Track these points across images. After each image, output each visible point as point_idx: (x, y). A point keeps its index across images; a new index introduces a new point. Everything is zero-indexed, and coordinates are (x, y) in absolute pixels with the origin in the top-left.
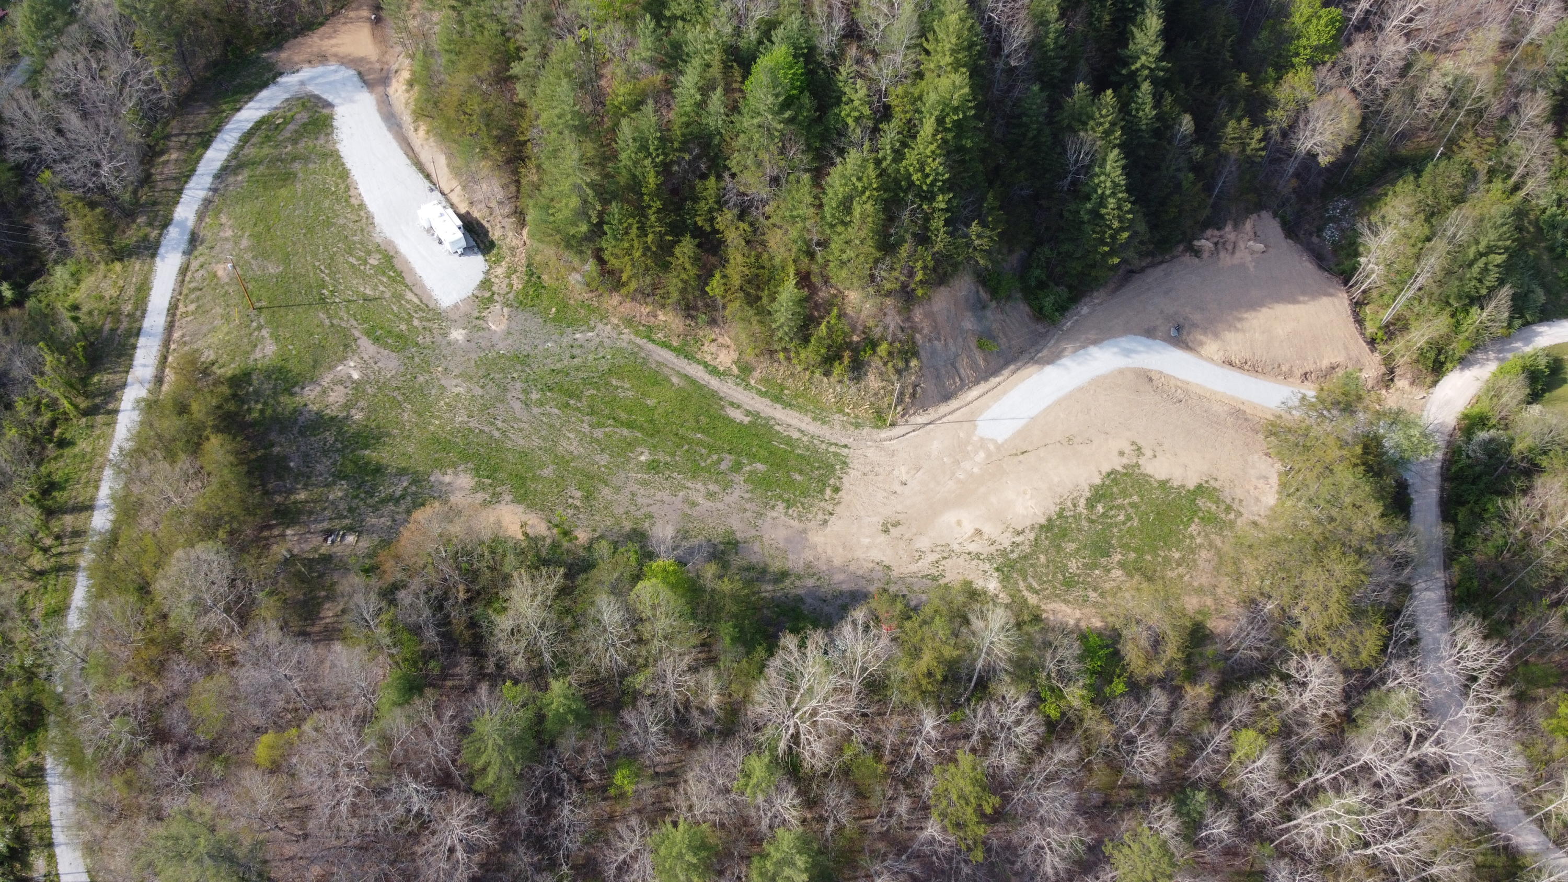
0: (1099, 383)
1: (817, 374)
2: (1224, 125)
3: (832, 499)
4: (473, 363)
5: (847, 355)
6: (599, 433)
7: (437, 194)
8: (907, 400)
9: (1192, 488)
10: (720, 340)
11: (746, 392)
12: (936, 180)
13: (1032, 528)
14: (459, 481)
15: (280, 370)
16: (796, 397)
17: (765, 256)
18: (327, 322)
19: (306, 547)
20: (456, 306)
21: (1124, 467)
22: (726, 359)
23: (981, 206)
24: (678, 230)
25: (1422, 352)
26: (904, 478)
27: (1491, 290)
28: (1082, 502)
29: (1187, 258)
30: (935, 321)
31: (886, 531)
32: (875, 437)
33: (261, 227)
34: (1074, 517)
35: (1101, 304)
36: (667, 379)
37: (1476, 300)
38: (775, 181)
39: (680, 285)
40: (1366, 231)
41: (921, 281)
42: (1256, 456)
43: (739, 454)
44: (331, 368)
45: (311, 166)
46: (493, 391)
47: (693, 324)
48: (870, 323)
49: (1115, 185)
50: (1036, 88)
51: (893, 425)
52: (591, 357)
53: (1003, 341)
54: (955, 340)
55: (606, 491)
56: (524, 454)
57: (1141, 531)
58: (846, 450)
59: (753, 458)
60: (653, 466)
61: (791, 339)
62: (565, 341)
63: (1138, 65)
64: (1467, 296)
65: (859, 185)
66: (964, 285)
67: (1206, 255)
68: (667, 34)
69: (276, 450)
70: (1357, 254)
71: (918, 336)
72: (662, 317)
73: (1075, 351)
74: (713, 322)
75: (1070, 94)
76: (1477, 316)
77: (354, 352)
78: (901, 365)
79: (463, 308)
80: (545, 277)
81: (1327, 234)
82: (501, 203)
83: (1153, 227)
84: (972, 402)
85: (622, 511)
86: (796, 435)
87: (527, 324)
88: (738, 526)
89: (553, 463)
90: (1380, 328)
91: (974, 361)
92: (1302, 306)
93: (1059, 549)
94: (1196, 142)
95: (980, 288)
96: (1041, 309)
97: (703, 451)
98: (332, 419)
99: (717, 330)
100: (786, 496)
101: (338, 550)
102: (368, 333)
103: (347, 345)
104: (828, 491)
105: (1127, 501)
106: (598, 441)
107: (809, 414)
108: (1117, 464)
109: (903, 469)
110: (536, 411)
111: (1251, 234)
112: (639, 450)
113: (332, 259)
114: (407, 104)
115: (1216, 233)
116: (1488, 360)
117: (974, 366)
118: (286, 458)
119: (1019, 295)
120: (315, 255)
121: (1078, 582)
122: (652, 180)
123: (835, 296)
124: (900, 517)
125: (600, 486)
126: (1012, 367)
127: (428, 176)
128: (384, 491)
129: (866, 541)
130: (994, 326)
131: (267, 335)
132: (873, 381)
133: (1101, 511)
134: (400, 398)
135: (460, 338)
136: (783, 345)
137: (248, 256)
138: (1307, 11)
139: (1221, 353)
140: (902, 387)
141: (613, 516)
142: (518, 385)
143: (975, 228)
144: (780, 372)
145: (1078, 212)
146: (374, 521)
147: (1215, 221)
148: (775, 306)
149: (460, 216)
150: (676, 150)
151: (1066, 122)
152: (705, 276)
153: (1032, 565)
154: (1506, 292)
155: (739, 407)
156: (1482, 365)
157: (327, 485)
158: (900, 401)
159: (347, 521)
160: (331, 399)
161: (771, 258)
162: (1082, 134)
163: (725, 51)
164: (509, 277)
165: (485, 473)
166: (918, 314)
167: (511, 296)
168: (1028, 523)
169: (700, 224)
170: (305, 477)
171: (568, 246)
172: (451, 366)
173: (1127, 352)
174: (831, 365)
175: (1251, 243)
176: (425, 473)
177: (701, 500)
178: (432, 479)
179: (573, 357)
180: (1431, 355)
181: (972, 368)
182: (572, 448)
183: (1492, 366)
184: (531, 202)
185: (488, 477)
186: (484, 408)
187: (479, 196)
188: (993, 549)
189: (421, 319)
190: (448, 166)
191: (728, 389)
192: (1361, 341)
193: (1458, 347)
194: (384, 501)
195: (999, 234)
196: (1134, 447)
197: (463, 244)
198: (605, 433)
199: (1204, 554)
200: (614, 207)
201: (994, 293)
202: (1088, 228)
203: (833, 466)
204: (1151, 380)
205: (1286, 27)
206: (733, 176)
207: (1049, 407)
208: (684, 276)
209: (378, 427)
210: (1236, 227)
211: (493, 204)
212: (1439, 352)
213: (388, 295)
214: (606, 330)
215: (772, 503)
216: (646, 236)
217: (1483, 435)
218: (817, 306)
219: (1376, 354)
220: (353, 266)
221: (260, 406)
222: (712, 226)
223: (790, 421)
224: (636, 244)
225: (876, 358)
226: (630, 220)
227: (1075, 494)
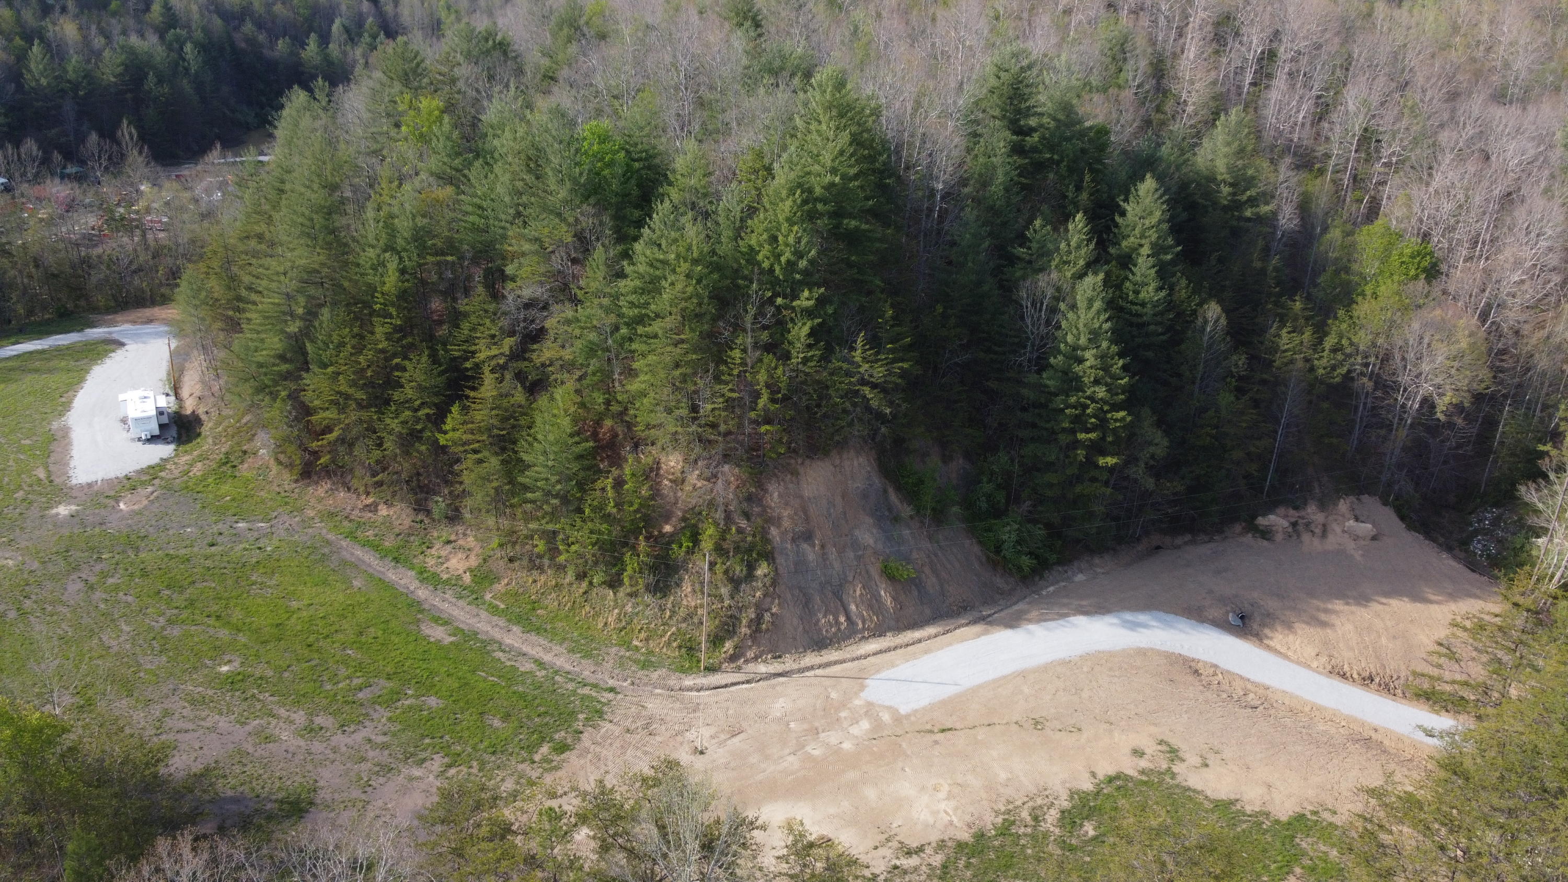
4: (56, 538)
5: (645, 543)
6: (175, 631)
8: (743, 630)
9: (1284, 818)
10: (460, 541)
11: (472, 608)
16: (554, 620)
20: (91, 484)
21: (1143, 772)
22: (458, 565)
29: (1249, 540)
32: (672, 682)
36: (345, 580)
43: (404, 682)
46: (56, 568)
47: (422, 517)
51: (711, 669)
52: (241, 547)
59: (427, 688)
60: (234, 681)
61: (556, 511)
62: (217, 528)
66: (857, 468)
67: (1279, 537)
71: (774, 531)
74: (456, 516)
79: (99, 487)
80: (242, 467)
81: (1476, 547)
84: (867, 656)
86: (526, 667)
87: (176, 507)
88: (330, 782)
91: (876, 597)
94: (1234, 350)
95: (891, 491)
96: (998, 550)
97: (342, 671)
99: (458, 526)
104: (545, 749)
106: (165, 639)
107: (566, 643)
108: (1129, 767)
109: (707, 732)
110: (99, 596)
111: (1350, 515)
115: (1292, 511)
117: (874, 604)
130: (913, 553)
132: (688, 594)
135: (65, 513)
140: (737, 607)
144: (538, 583)
145: (1041, 381)
147: (1287, 499)
158: (730, 630)
164: (192, 464)
166: (775, 495)
167: (180, 480)
174: (619, 562)
175: (1352, 525)
179: (212, 545)
181: (870, 607)
187: (214, 391)
189: (30, 492)
191: (443, 602)
196: (1164, 748)
198: (186, 632)
203: (573, 715)
204: (1196, 672)
214: (287, 523)
223: (527, 649)
225: (697, 557)
227: (1039, 801)
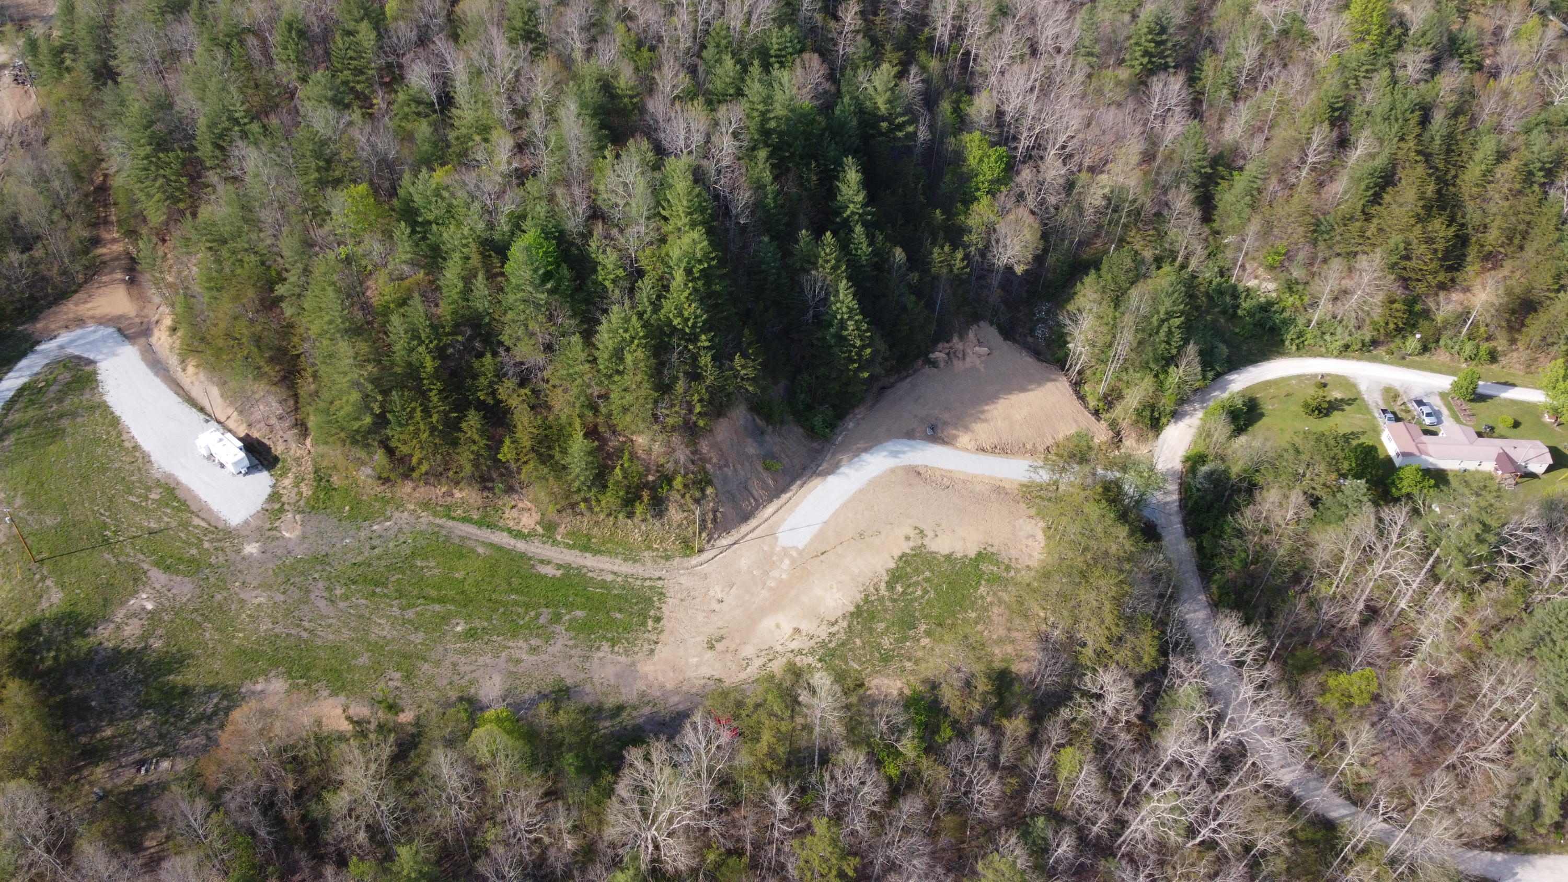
0: (876, 483)
1: (620, 516)
2: (931, 253)
3: (655, 629)
4: (270, 572)
5: (645, 494)
6: (410, 614)
7: (213, 423)
10: (520, 505)
12: (695, 324)
13: (844, 617)
14: (272, 687)
15: (70, 615)
16: (604, 543)
17: (551, 418)
18: (113, 561)
19: (119, 781)
20: (246, 522)
21: (912, 549)
22: (528, 521)
23: (740, 342)
24: (461, 407)
25: (1139, 413)
26: (720, 597)
27: (1179, 349)
28: (883, 586)
29: (927, 369)
30: (720, 450)
31: (712, 647)
32: (686, 565)
33: (33, 485)
34: (878, 600)
35: (863, 418)
36: (473, 551)
37: (1170, 360)
38: (549, 348)
39: (472, 457)
40: (1068, 322)
41: (700, 413)
42: (1021, 521)
43: (557, 606)
44: (123, 603)
45: (79, 420)
46: (295, 594)
48: (662, 460)
49: (851, 310)
50: (766, 239)
52: (391, 545)
53: (786, 461)
54: (743, 465)
55: (426, 667)
56: (335, 648)
57: (939, 601)
58: (661, 582)
59: (571, 606)
60: (471, 634)
61: (589, 488)
62: (363, 534)
63: (848, 212)
64: (1163, 359)
65: (627, 336)
66: (739, 414)
67: (942, 365)
68: (424, 238)
69: (74, 693)
70: (1067, 343)
71: (708, 466)
72: (458, 494)
73: (851, 459)
74: (510, 490)
75: (797, 241)
76: (1175, 375)
77: (145, 584)
78: (698, 494)
79: (254, 523)
80: (334, 479)
81: (1039, 333)
82: (281, 418)
83: (892, 346)
84: (770, 518)
85: (445, 682)
86: (609, 578)
87: (322, 525)
88: (567, 674)
89: (367, 651)
90: (1099, 400)
91: (764, 482)
92: (1031, 393)
93: (871, 630)
94: (910, 269)
96: (813, 428)
97: (520, 610)
98: (130, 652)
99: (516, 496)
100: (609, 635)
101: (153, 777)
102: (159, 564)
103: (137, 579)
105: (921, 577)
106: (410, 621)
107: (620, 557)
108: (906, 548)
110: (342, 605)
112: (454, 621)
113: (111, 501)
114: (172, 348)
116: (1195, 410)
117: (765, 487)
118: (85, 699)
119: (791, 417)
120: (93, 501)
121: (893, 657)
122: (430, 364)
123: (624, 443)
124: (722, 632)
125: (419, 663)
126: (799, 483)
127: (202, 410)
128: (194, 711)
129: (694, 660)
130: (775, 449)
131: (52, 585)
132: (674, 514)
133: (901, 590)
134: (199, 619)
136: (583, 495)
138: (977, 153)
139: (973, 443)
140: (703, 514)
141: (437, 689)
142: (321, 584)
143: (738, 360)
144: (584, 523)
146: (188, 742)
147: (942, 335)
148: (568, 460)
149: (241, 439)
150: (448, 334)
151: (798, 265)
152: (495, 445)
153: (850, 650)
154: (1192, 349)
155: (549, 563)
156: (1191, 415)
157: (133, 717)
158: (703, 527)
159: (159, 748)
160: (126, 633)
161: (558, 418)
162: (813, 272)
163: (482, 244)
164: (297, 486)
165: (298, 675)
167: (302, 503)
168: (840, 613)
169: (482, 398)
170: (109, 713)
171: (355, 442)
172: (249, 579)
173: (895, 454)
174: (633, 506)
175: (977, 348)
176: (234, 686)
177: (524, 657)
178: (243, 690)
179: (373, 548)
180: (1147, 414)
182: (385, 633)
183: (1200, 414)
184: (311, 409)
185: (301, 678)
186: (288, 612)
187: (257, 415)
188: (812, 643)
189: (211, 541)
190: (222, 396)
191: (536, 549)
192: (1087, 413)
193: (1166, 403)
194: (196, 721)
195: (760, 364)
197: (246, 463)
198: (417, 613)
199: (996, 610)
200: (395, 395)
201: (768, 419)
202: (836, 350)
204: (919, 474)
205: (965, 169)
206: (508, 350)
207: (837, 510)
208: (475, 448)
209: (179, 651)
210: (961, 338)
211: (273, 421)
212: (1153, 411)
213: (174, 524)
215: (597, 644)
216: (431, 417)
217: (1204, 469)
218: (609, 456)
219: (1102, 422)
220: (134, 504)
222: (494, 398)
223: (601, 566)
224: (422, 427)
225: (674, 493)
226: (413, 404)
227: (875, 580)
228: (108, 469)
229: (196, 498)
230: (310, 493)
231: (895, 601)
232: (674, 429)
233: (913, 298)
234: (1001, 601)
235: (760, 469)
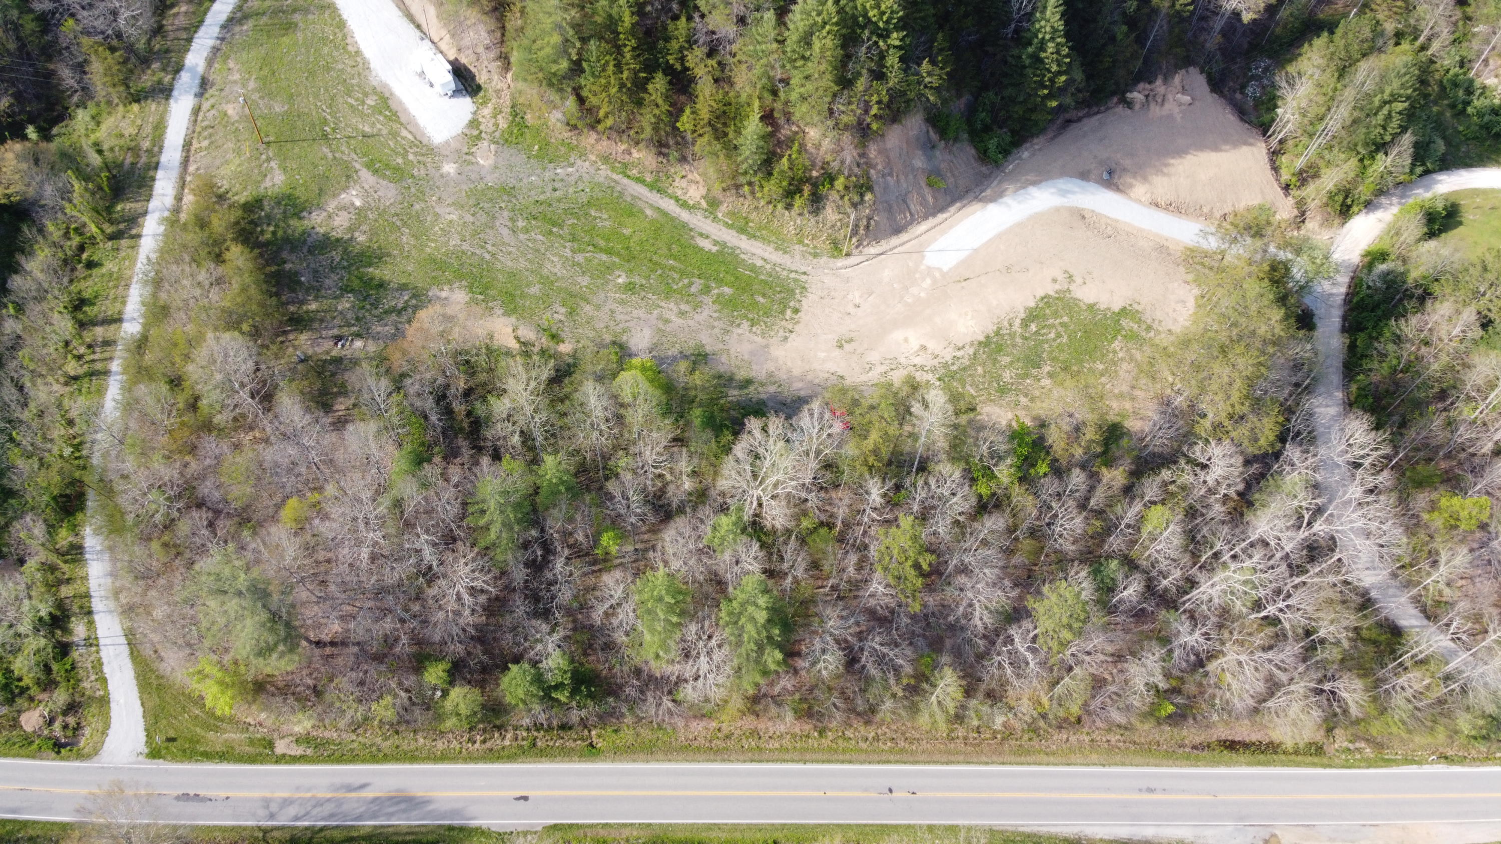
0: (1036, 219)
1: (780, 206)
3: (792, 319)
4: (464, 193)
5: (807, 189)
6: (579, 258)
7: (427, 42)
8: (862, 232)
9: (1117, 310)
10: (690, 176)
11: (715, 224)
12: (890, 19)
13: (972, 344)
14: (455, 296)
15: (289, 197)
16: (759, 229)
17: (732, 94)
18: (330, 155)
19: (319, 350)
20: (447, 143)
21: (1056, 292)
22: (695, 194)
23: (931, 47)
24: (651, 67)
25: (1331, 196)
26: (857, 301)
27: (1395, 136)
28: (1018, 322)
29: (1120, 109)
30: (888, 157)
31: (841, 347)
32: (831, 265)
33: (265, 71)
34: (1010, 334)
35: (1040, 150)
36: (641, 211)
37: (1381, 147)
38: (742, 20)
39: (653, 120)
40: (1284, 84)
41: (875, 115)
42: (1176, 284)
43: (708, 279)
44: (335, 196)
45: (310, 17)
46: (483, 218)
47: (665, 161)
48: (829, 158)
49: (1055, 30)
51: (848, 255)
52: (571, 190)
53: (951, 180)
54: (906, 177)
55: (588, 308)
56: (512, 275)
57: (1069, 347)
58: (805, 277)
59: (720, 282)
60: (630, 288)
61: (756, 172)
62: (548, 175)
64: (1374, 144)
65: (819, 19)
66: (915, 123)
67: (1137, 107)
69: (288, 266)
70: (1276, 106)
71: (872, 172)
72: (636, 154)
73: (1016, 190)
74: (683, 159)
76: (1382, 163)
77: (355, 182)
78: (856, 198)
79: (454, 145)
80: (528, 117)
81: (1249, 90)
82: (487, 48)
83: (1089, 77)
84: (921, 235)
85: (602, 325)
86: (759, 263)
87: (513, 159)
88: (708, 342)
89: (539, 282)
90: (1294, 175)
91: (923, 198)
92: (1223, 154)
93: (995, 361)
95: (930, 129)
96: (985, 151)
97: (675, 275)
98: (338, 240)
99: (687, 167)
100: (750, 316)
101: (347, 352)
102: (369, 166)
103: (349, 176)
104: (789, 312)
105: (1058, 321)
106: (579, 264)
107: (772, 245)
108: (1050, 289)
109: (857, 294)
110: (522, 237)
111: (1179, 88)
112: (617, 273)
113: (332, 99)
115: (1147, 86)
116: (1391, 204)
117: (923, 202)
118: (297, 273)
119: (966, 136)
120: (316, 96)
121: (1011, 390)
122: (628, 20)
123: (796, 133)
124: (853, 335)
125: (583, 304)
126: (958, 205)
127: (418, 27)
128: (387, 303)
129: (822, 355)
130: (942, 166)
131: (275, 167)
132: (830, 214)
133: (1034, 329)
134: (399, 223)
135: (452, 171)
136: (748, 178)
137: (256, 96)
139: (1148, 195)
140: (858, 220)
141: (594, 329)
142: (506, 214)
143: (925, 65)
144: (745, 206)
145: (1020, 57)
146: (379, 329)
147: (1145, 75)
148: (741, 140)
149: (450, 62)
152: (676, 112)
153: (970, 376)
154: (1408, 139)
155: (707, 237)
156: (1386, 209)
157: (335, 298)
158: (855, 232)
159: (355, 329)
160: (336, 223)
161: (738, 96)
164: (495, 117)
165: (478, 291)
166: (873, 151)
167: (497, 134)
168: (969, 340)
169: (671, 62)
170: (316, 290)
171: (551, 85)
172: (444, 196)
173: (1064, 193)
174: (792, 198)
175: (1179, 95)
176: (423, 288)
177: (673, 318)
178: (430, 294)
179: (555, 190)
180: (1340, 198)
181: (921, 204)
182: (556, 270)
183: (1395, 210)
184: (515, 44)
185: (480, 294)
186: (475, 234)
187: (466, 42)
188: (936, 362)
189: (415, 154)
190: (438, 16)
191: (697, 221)
192: (1276, 186)
193: (1364, 191)
194: (387, 312)
195: (947, 74)
196: (1067, 275)
197: (453, 86)
198: (586, 258)
199: (1125, 366)
200: (593, 44)
201: (943, 133)
202: (1029, 71)
203: (793, 290)
204: (1084, 217)
206: (703, 16)
207: (990, 240)
208: (657, 112)
209: (380, 248)
210: (1165, 81)
211: (480, 50)
212: (1346, 197)
213: (385, 132)
214: (584, 167)
215: (738, 321)
216: (622, 73)
217: (1382, 267)
218: (779, 143)
219: (1290, 198)
220: (352, 106)
221: (271, 228)
222: (682, 64)
223: (754, 250)
224: (613, 81)
225: (834, 193)
226: (608, 58)
227: (1012, 315)
228: (334, 69)
229: (405, 110)
230: (506, 126)
231: (1026, 339)
232: (847, 127)
233: (1125, 28)
234: (1132, 359)
235: (923, 184)
